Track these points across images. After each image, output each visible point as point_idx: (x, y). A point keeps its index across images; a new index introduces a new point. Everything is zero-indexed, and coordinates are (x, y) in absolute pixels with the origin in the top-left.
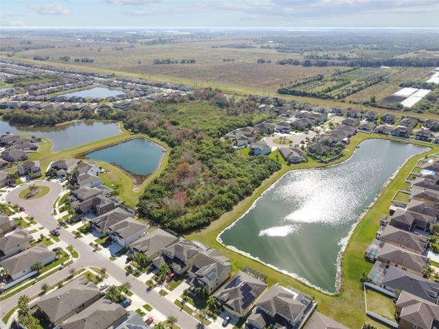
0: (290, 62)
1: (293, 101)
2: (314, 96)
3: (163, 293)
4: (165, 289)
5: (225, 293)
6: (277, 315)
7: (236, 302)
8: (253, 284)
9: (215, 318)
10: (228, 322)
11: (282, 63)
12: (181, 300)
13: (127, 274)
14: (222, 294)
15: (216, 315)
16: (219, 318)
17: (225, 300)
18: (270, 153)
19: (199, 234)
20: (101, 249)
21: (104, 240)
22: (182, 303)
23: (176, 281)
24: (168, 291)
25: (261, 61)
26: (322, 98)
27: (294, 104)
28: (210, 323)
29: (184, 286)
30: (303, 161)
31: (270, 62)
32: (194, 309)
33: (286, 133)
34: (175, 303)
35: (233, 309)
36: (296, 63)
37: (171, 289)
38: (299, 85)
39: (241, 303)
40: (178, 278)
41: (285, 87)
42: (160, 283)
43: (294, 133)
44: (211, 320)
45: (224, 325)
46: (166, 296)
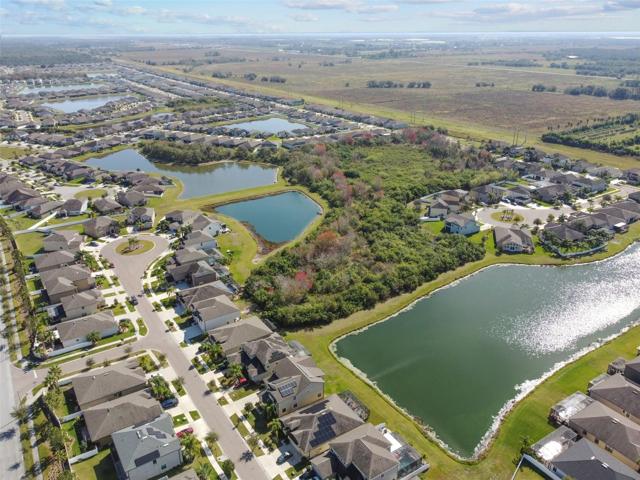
0: (590, 91)
1: (556, 155)
2: (603, 148)
3: (223, 401)
4: (227, 396)
5: (296, 418)
6: (351, 465)
7: (305, 435)
8: (340, 416)
9: (271, 450)
10: (286, 459)
12: (240, 415)
13: (191, 368)
14: (292, 419)
15: (274, 446)
16: (277, 450)
17: (292, 429)
18: (477, 232)
19: (308, 333)
20: (175, 330)
21: (184, 320)
22: (240, 420)
23: (246, 390)
24: (229, 400)
25: (539, 88)
26: (616, 153)
27: (558, 161)
28: (263, 454)
29: (254, 398)
30: (525, 252)
31: (554, 90)
32: (252, 431)
33: (521, 204)
34: (231, 418)
35: (297, 443)
36: (601, 93)
37: (234, 399)
38: (584, 129)
39: (311, 437)
40: (250, 385)
41: (556, 131)
42: (225, 388)
43: (534, 206)
44: (266, 450)
45: (279, 462)
46: (224, 406)
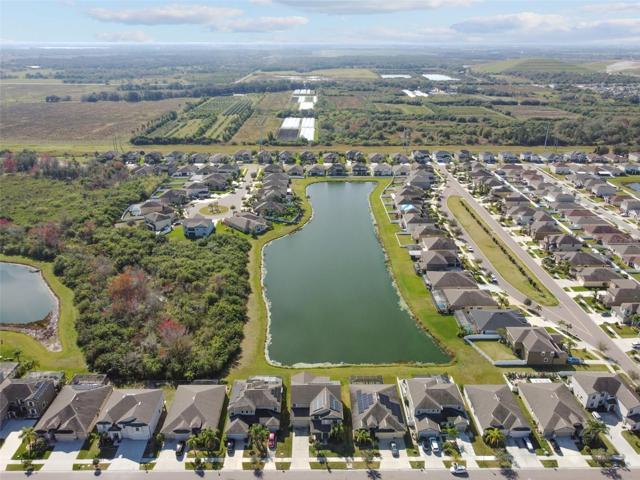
0: (104, 97)
2: (190, 141)
3: (284, 467)
4: (279, 460)
6: (444, 409)
9: (378, 455)
10: (397, 448)
11: (92, 99)
12: (315, 460)
13: (201, 474)
14: (364, 421)
16: (381, 451)
17: (375, 425)
20: (107, 466)
21: (95, 447)
22: (322, 463)
23: (283, 441)
24: (286, 460)
25: (54, 99)
28: (378, 463)
29: (301, 444)
30: (268, 229)
31: (68, 99)
32: (343, 459)
33: (206, 197)
34: (313, 468)
36: (115, 98)
37: (289, 454)
39: (395, 419)
41: (137, 134)
42: (264, 455)
44: (375, 459)
45: (396, 456)
46: (291, 468)
